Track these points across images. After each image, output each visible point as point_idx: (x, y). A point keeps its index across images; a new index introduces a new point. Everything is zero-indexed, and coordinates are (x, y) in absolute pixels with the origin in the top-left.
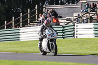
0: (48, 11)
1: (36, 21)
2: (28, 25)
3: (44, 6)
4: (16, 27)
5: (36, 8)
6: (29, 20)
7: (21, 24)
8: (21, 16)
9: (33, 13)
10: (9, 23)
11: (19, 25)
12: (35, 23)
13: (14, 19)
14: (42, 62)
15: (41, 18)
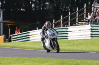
0: (96, 10)
1: (85, 20)
2: (77, 24)
3: (93, 5)
4: (64, 26)
5: (85, 7)
6: (77, 19)
7: (69, 22)
8: (69, 15)
9: (81, 12)
10: (57, 22)
11: (67, 24)
12: (84, 21)
13: (63, 18)
14: (89, 61)
15: (89, 17)
